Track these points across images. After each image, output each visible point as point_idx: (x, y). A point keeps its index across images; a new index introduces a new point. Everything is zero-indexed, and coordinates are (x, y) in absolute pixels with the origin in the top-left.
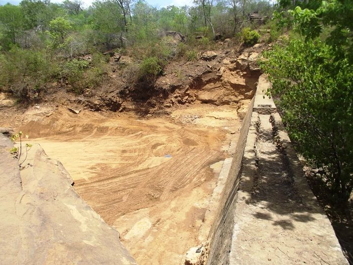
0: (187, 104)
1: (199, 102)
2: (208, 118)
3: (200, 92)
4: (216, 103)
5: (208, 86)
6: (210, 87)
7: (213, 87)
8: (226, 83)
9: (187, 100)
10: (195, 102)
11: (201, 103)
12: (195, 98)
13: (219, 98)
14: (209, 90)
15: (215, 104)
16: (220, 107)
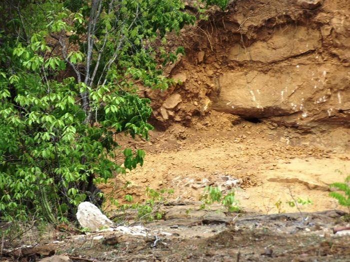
0: (178, 129)
1: (225, 118)
2: (278, 186)
3: (229, 76)
4: (297, 120)
5: (261, 51)
6: (271, 55)
7: (283, 52)
8: (337, 36)
9: (176, 110)
10: (207, 120)
11: (235, 123)
12: (207, 102)
13: (310, 100)
14: (268, 67)
15: (294, 126)
16: (317, 141)
